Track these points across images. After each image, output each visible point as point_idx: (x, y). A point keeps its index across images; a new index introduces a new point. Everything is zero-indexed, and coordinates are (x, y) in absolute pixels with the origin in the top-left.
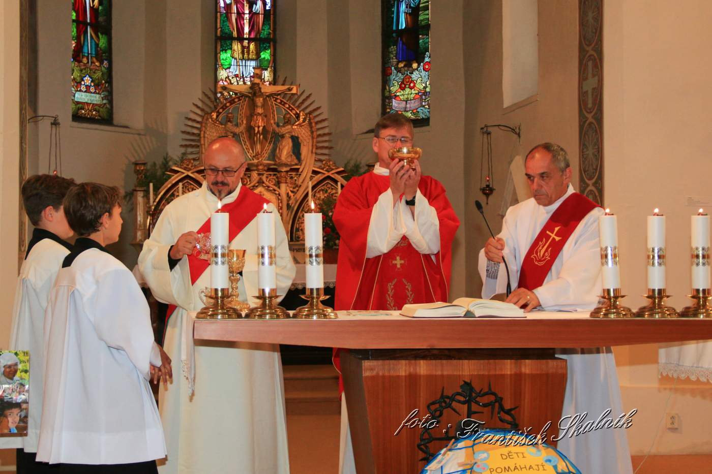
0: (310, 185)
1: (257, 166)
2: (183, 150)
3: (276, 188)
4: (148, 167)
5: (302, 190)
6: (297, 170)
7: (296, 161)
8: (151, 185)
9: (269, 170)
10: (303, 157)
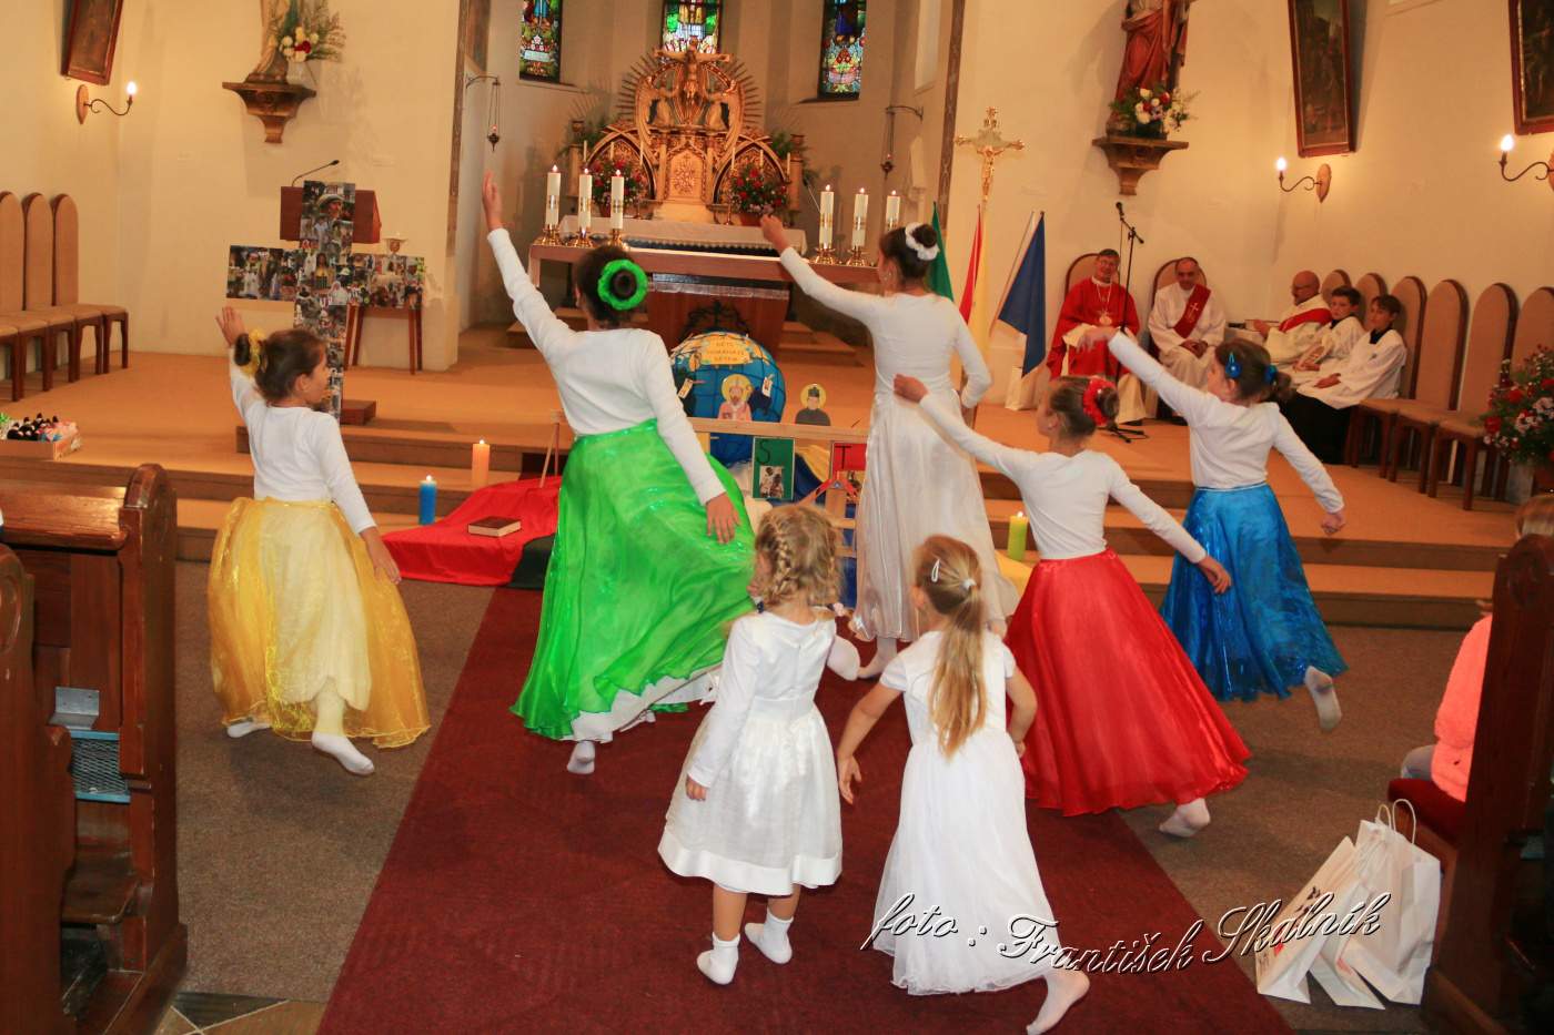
0: (734, 151)
1: (685, 129)
2: (619, 110)
3: (703, 152)
4: (586, 124)
5: (727, 155)
6: (724, 135)
7: (724, 127)
8: (585, 143)
9: (698, 134)
10: (730, 123)
